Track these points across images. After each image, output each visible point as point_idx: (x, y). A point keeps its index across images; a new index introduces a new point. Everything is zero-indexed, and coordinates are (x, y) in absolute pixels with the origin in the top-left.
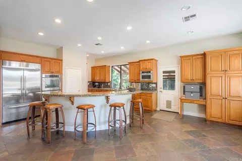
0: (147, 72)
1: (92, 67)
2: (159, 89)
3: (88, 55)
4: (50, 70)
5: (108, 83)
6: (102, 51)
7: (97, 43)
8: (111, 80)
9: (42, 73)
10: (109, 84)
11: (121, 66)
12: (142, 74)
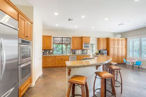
2: (88, 53)
9: (18, 37)
10: (51, 51)
11: (62, 38)
12: (85, 45)
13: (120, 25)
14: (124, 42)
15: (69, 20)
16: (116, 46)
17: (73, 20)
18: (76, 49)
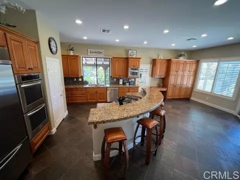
0: (135, 70)
8: (82, 75)
10: (80, 80)
11: (96, 58)
12: (132, 71)
13: (189, 40)
14: (194, 67)
15: (104, 31)
16: (180, 73)
17: (110, 32)
18: (118, 77)
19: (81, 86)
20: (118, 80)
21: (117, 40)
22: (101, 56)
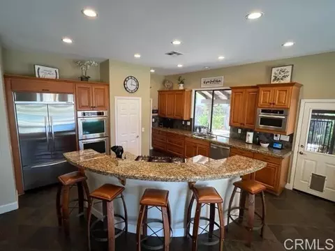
0: (275, 112)
1: (159, 91)
2: (296, 148)
3: (152, 71)
4: (89, 103)
5: (186, 121)
6: (180, 64)
7: (170, 52)
8: (192, 117)
9: (77, 110)
10: (189, 123)
11: (213, 91)
12: (262, 115)
18: (246, 126)
19: (180, 133)
20: (245, 131)
21: (221, 58)
22: (220, 86)
